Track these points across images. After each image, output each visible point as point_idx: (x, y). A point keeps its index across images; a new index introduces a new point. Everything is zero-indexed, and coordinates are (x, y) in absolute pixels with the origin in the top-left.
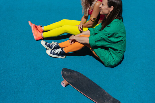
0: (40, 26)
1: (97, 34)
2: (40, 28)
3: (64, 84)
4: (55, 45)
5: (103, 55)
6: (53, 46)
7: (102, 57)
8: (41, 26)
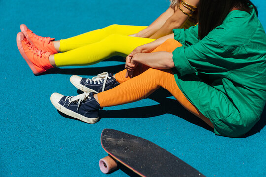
0: (48, 40)
1: (190, 44)
2: (50, 44)
3: (106, 166)
4: (106, 79)
5: (206, 102)
6: (102, 83)
7: (204, 106)
8: (53, 40)
